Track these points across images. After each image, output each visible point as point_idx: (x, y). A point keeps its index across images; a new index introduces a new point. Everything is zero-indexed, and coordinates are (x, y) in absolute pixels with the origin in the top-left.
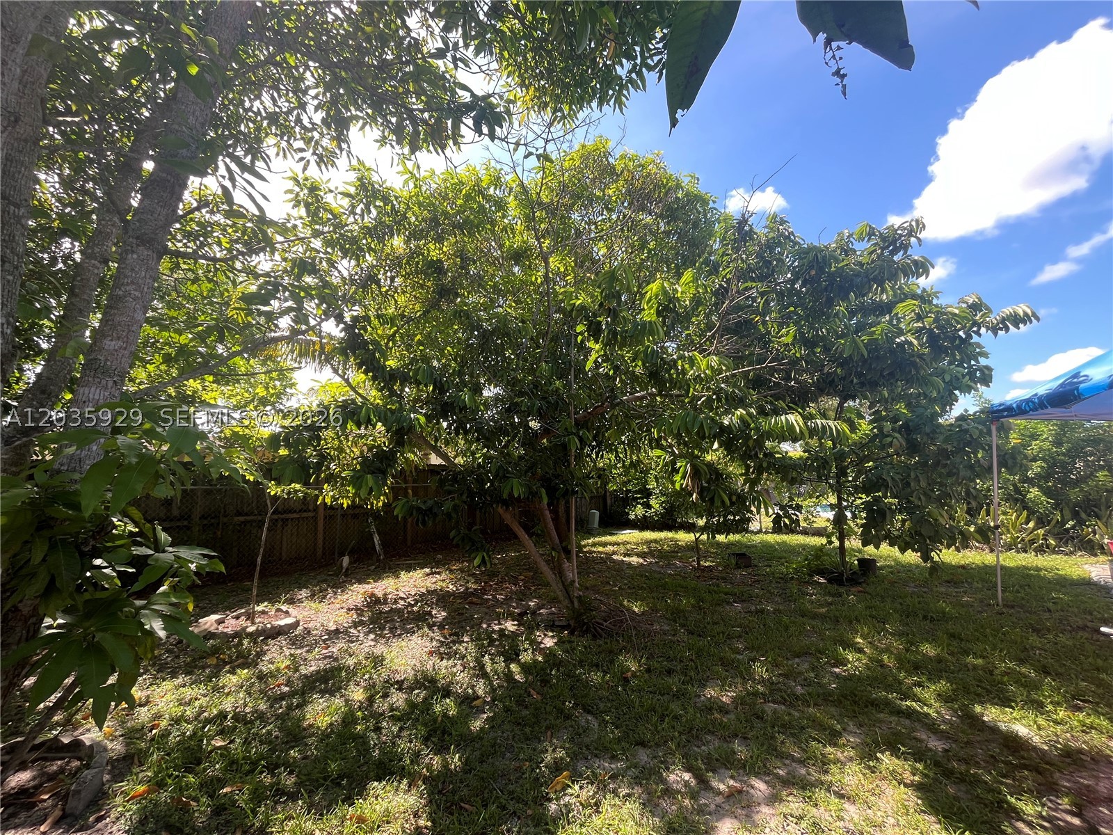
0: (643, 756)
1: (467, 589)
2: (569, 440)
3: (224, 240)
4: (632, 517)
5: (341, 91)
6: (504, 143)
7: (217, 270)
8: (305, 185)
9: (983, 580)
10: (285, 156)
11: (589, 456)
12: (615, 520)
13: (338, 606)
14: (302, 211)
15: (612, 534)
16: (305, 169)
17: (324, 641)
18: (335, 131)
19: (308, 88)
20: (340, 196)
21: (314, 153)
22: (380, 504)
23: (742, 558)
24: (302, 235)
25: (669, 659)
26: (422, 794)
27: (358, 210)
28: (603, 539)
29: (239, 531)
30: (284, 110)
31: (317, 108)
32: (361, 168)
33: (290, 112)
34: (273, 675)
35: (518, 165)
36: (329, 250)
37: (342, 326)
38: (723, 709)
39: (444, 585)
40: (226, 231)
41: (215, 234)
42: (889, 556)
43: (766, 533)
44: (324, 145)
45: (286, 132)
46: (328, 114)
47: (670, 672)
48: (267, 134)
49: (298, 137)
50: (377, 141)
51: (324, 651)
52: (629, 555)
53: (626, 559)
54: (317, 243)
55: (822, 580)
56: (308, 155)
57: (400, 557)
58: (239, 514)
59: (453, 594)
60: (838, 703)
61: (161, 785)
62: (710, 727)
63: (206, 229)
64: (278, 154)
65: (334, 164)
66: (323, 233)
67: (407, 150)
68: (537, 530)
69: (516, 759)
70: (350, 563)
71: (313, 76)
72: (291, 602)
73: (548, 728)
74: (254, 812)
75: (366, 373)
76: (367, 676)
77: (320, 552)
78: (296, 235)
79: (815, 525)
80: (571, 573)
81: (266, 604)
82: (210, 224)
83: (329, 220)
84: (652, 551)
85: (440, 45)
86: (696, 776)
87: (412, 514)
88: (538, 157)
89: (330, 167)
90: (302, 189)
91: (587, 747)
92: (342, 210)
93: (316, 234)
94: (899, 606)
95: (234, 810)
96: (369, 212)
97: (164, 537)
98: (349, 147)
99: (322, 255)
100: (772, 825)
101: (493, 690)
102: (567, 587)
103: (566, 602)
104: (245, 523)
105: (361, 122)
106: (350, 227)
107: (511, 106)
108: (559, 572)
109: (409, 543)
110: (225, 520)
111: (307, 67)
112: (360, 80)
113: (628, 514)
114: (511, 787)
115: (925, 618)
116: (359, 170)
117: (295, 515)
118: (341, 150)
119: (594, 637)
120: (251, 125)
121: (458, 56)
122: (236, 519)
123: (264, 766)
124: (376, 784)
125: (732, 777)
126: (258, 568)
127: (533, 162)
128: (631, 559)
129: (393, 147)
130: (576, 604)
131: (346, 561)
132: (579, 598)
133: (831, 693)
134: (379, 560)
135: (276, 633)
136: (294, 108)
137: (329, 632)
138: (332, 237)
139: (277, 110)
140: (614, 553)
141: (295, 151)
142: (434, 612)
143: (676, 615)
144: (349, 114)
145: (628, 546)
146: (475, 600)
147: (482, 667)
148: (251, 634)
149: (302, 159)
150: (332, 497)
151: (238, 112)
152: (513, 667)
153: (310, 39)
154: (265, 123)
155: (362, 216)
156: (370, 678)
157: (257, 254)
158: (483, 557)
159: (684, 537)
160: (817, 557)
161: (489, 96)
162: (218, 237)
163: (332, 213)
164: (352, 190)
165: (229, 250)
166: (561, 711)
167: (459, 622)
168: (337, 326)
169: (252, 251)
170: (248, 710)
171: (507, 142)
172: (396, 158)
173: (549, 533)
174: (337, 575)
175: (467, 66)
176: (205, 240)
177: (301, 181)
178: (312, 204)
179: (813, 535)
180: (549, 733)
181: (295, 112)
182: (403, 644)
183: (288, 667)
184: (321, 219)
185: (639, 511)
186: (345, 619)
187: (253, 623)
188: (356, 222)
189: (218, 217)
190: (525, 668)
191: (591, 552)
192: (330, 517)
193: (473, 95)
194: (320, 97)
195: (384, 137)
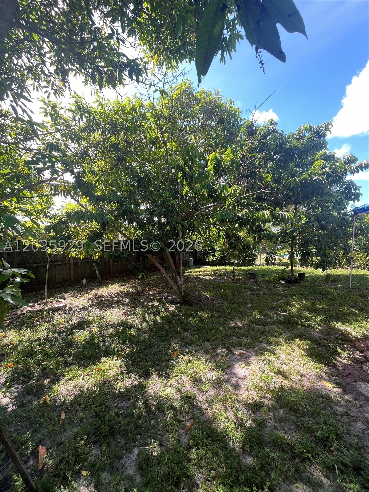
0: (208, 345)
1: (138, 290)
2: (177, 226)
3: (13, 134)
4: (207, 260)
5: (63, 55)
6: (144, 84)
7: (11, 149)
8: (49, 104)
9: (345, 280)
10: (37, 90)
11: (189, 234)
12: (200, 262)
13: (83, 299)
14: (49, 118)
15: (198, 268)
16: (48, 97)
17: (78, 312)
18: (62, 77)
19: (46, 53)
20: (67, 111)
21: (52, 89)
22: (97, 257)
23: (252, 275)
24: (51, 131)
25: (220, 312)
26: (123, 361)
27: (77, 119)
28: (195, 270)
29: (36, 270)
30: (35, 65)
31: (51, 64)
32: (77, 96)
33: (37, 66)
34: (58, 324)
35: (151, 96)
36: (64, 139)
37: (73, 176)
38: (239, 328)
39: (128, 289)
40: (13, 129)
41: (8, 131)
42: (311, 273)
43: (263, 265)
44: (57, 84)
45: (37, 78)
46: (57, 67)
47: (220, 317)
48: (27, 78)
49: (43, 80)
50: (83, 82)
51: (78, 316)
52: (206, 276)
53: (205, 277)
54: (58, 136)
55: (283, 282)
56: (49, 89)
57: (108, 279)
58: (35, 263)
59: (132, 293)
60: (283, 323)
61: (18, 363)
62: (234, 334)
63: (3, 128)
64: (34, 89)
65: (62, 95)
66: (61, 130)
67: (98, 87)
68: (166, 265)
69: (159, 348)
70: (87, 282)
71: (47, 46)
72: (62, 298)
73: (171, 337)
74: (57, 370)
75: (86, 198)
76: (97, 323)
77: (73, 278)
78: (47, 131)
79: (283, 262)
80: (181, 282)
81: (51, 298)
82: (5, 126)
83: (63, 123)
84: (216, 274)
85: (110, 32)
86: (228, 350)
87: (111, 258)
88: (161, 92)
89: (60, 96)
90: (48, 107)
91: (187, 343)
92: (69, 119)
93: (58, 130)
94: (312, 290)
95: (48, 369)
96: (82, 120)
97: (7, 265)
98: (69, 86)
99: (61, 142)
100: (254, 363)
101: (149, 326)
102: (179, 287)
103: (179, 293)
104: (38, 266)
105: (74, 72)
106: (74, 127)
107: (147, 65)
108: (176, 282)
109: (112, 273)
110: (29, 265)
111: (44, 42)
112: (72, 49)
113: (206, 259)
114: (157, 357)
115: (321, 294)
116: (75, 97)
117: (60, 263)
118: (66, 87)
119: (190, 306)
120: (19, 73)
121: (119, 38)
122: (34, 265)
123: (58, 355)
124: (104, 358)
125: (240, 349)
126: (46, 284)
127: (158, 94)
128: (206, 277)
129: (91, 86)
130: (183, 294)
131: (84, 281)
132: (184, 291)
133: (281, 321)
134: (99, 281)
135: (57, 309)
136: (39, 64)
137: (80, 309)
138: (65, 132)
139: (31, 65)
140: (199, 275)
141: (43, 87)
142: (124, 299)
143: (224, 296)
144: (68, 68)
145: (206, 272)
146: (141, 294)
147: (145, 318)
148: (47, 310)
149: (46, 92)
150: (75, 254)
151: (11, 66)
152: (158, 317)
153: (44, 25)
154: (26, 72)
155: (79, 121)
156: (99, 324)
157: (30, 141)
158: (143, 275)
159: (229, 268)
160: (282, 273)
161: (136, 59)
162: (9, 132)
163: (64, 120)
164: (73, 108)
165: (16, 139)
166: (177, 331)
167: (135, 303)
168: (71, 176)
169: (27, 139)
170: (49, 337)
171: (145, 84)
172: (93, 91)
173: (171, 266)
174: (81, 287)
175: (124, 43)
176: (3, 133)
177: (47, 102)
178: (54, 115)
179: (282, 265)
180: (172, 339)
181: (40, 66)
182: (112, 311)
183: (64, 322)
184: (59, 123)
185: (210, 258)
186: (86, 304)
187: (47, 306)
188: (76, 125)
189: (8, 122)
190: (162, 318)
191: (190, 275)
192: (76, 263)
193: (128, 59)
194: (53, 58)
195: (86, 80)
